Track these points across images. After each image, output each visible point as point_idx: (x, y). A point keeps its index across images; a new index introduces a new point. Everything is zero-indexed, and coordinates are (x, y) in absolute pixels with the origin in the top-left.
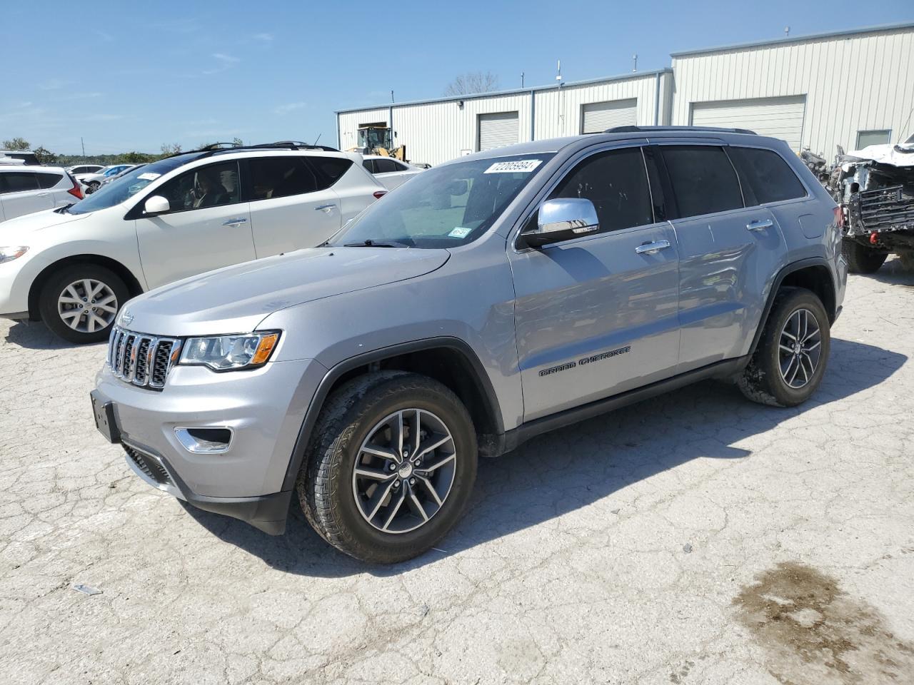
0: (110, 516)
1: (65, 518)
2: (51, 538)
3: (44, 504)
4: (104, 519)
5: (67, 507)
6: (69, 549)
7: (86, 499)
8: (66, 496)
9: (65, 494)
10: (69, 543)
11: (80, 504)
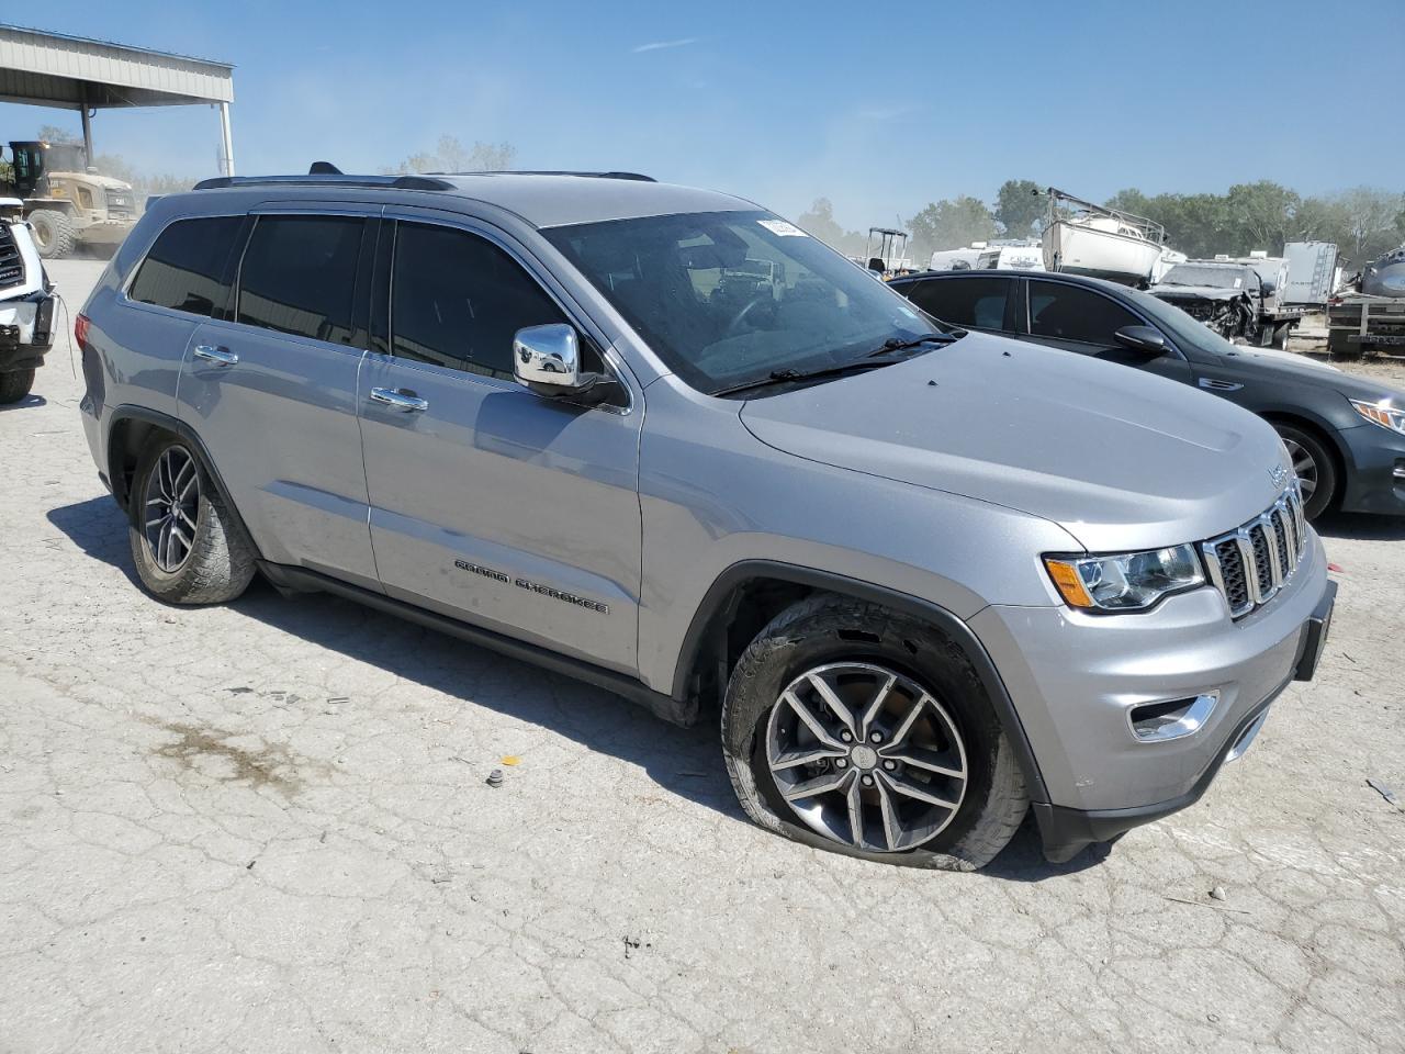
0: (1275, 849)
1: (1347, 894)
2: (1389, 875)
3: (1364, 949)
4: (1288, 852)
5: (1328, 910)
6: (1373, 844)
7: (1281, 903)
8: (1313, 936)
9: (1311, 946)
10: (1368, 851)
11: (1299, 902)
